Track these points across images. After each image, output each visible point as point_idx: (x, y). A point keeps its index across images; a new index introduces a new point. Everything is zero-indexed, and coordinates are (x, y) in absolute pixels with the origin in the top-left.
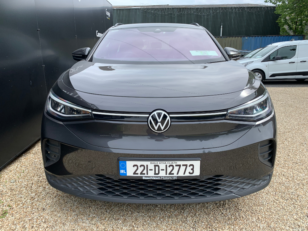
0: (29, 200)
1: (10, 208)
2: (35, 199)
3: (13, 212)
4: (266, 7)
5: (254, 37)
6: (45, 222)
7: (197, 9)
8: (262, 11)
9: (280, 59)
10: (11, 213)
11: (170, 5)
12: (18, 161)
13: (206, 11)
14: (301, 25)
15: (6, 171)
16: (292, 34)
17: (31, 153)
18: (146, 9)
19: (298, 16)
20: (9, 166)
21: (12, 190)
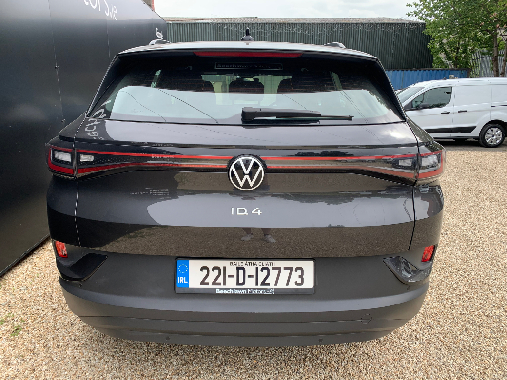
0: (50, 313)
1: (23, 323)
2: (59, 312)
3: (29, 329)
4: (411, 24)
5: (391, 71)
6: (75, 340)
7: (303, 25)
8: (405, 30)
9: (427, 108)
10: (25, 329)
11: (259, 17)
12: (28, 261)
13: (316, 29)
14: (465, 52)
15: (12, 275)
16: (451, 66)
17: (46, 250)
18: (220, 24)
19: (459, 39)
20: (15, 268)
21: (23, 300)
